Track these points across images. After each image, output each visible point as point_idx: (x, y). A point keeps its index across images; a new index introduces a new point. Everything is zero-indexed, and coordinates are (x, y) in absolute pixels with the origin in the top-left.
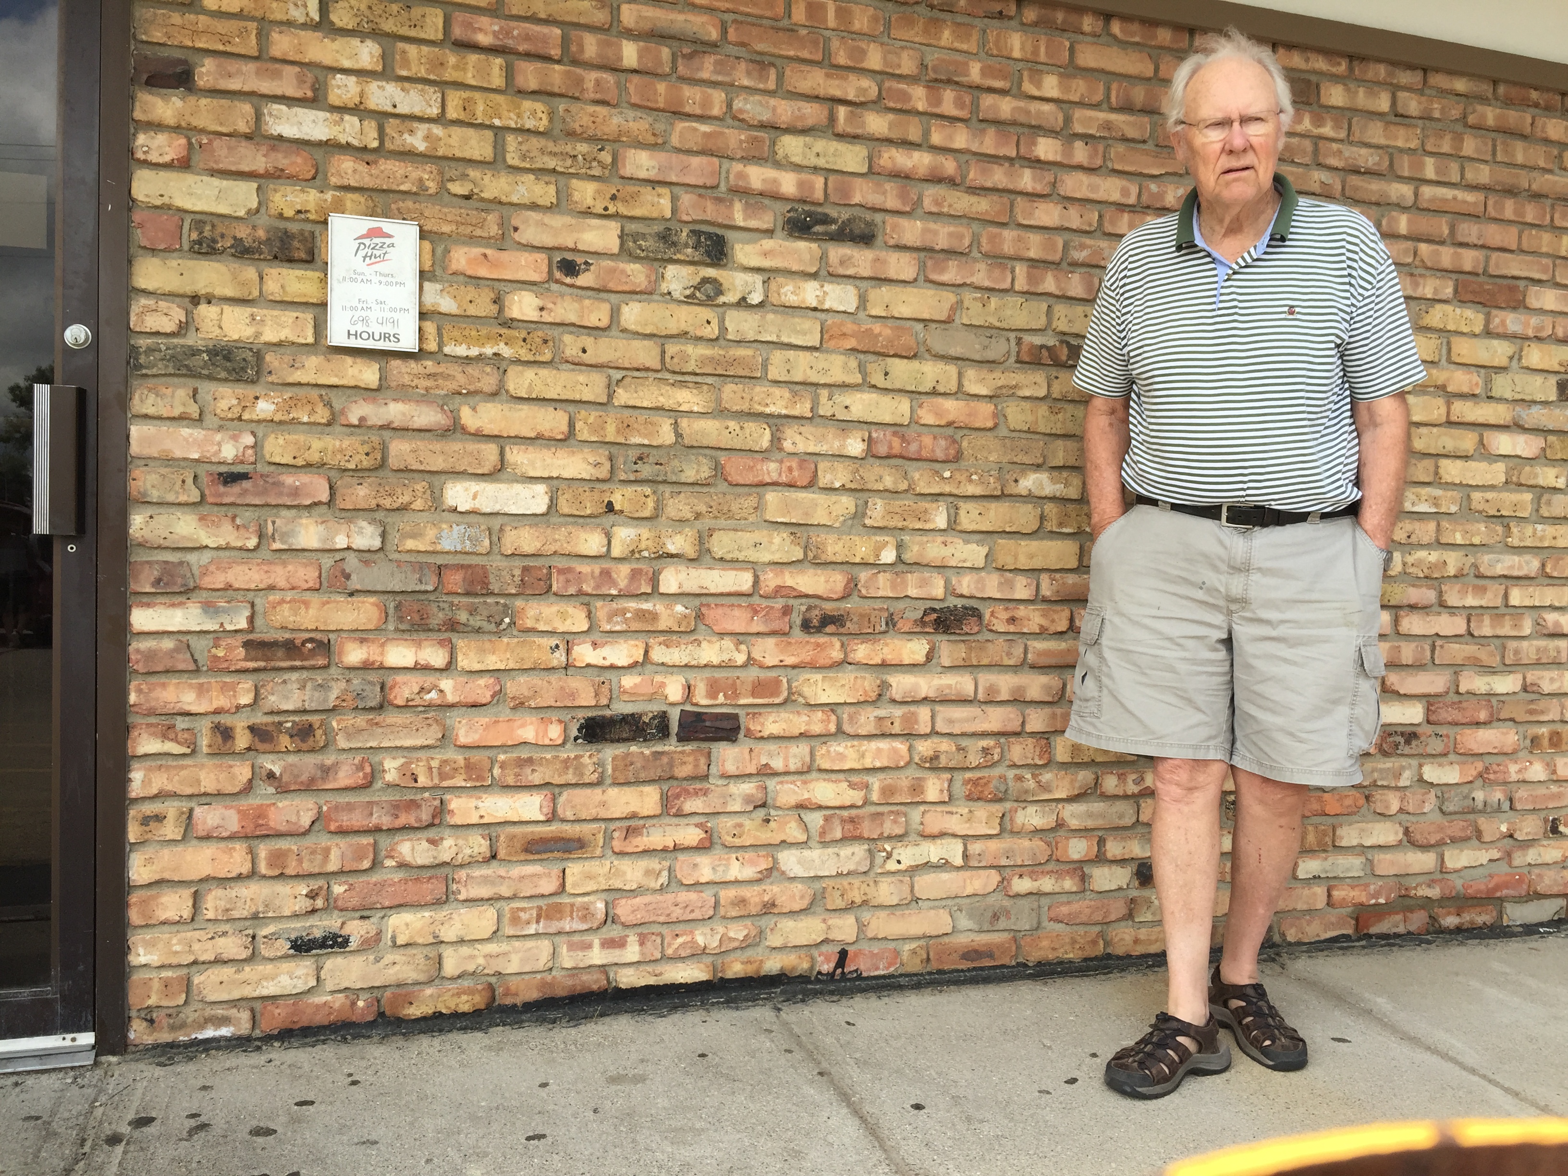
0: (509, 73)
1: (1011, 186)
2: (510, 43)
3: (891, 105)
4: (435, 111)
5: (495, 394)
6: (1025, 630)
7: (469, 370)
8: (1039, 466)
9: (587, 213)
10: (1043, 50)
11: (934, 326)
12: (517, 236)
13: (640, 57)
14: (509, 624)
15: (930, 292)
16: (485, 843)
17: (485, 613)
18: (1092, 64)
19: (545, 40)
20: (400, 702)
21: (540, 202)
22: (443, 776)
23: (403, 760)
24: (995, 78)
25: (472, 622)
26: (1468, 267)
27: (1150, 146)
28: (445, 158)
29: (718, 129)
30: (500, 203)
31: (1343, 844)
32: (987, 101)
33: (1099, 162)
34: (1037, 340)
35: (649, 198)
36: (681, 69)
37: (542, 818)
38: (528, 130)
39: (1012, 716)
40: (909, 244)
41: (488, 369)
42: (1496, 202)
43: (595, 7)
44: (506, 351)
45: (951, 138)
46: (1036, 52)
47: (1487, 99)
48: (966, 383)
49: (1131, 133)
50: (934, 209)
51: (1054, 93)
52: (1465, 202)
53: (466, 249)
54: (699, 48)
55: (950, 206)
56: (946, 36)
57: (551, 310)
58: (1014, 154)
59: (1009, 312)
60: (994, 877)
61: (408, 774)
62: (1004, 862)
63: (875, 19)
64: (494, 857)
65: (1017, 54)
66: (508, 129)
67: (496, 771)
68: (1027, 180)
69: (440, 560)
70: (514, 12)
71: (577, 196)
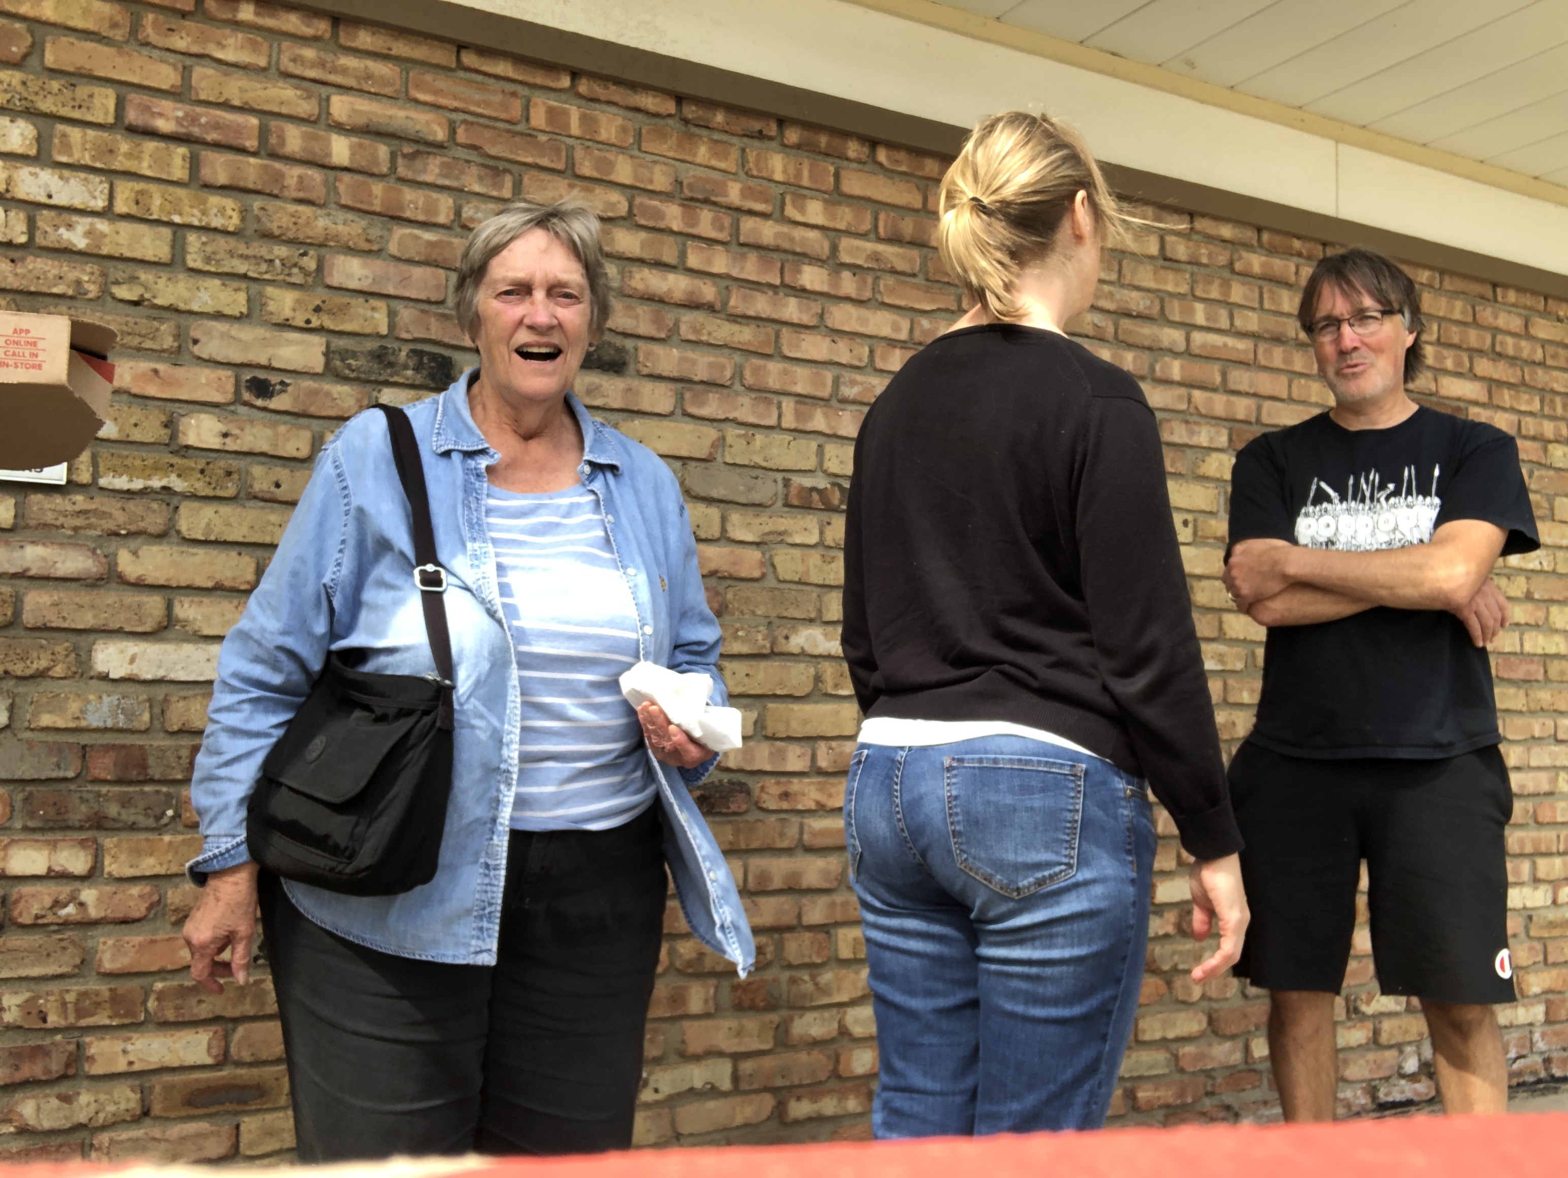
0: (194, 164)
1: (775, 316)
2: (196, 131)
3: (642, 222)
4: (100, 204)
5: (161, 537)
6: (800, 807)
7: (131, 506)
8: (811, 621)
9: (285, 325)
10: (806, 173)
11: (693, 464)
12: (196, 349)
13: (353, 154)
14: (173, 818)
15: (689, 427)
16: (135, 1097)
17: (142, 804)
18: (857, 191)
19: (239, 130)
20: (26, 919)
21: (227, 311)
22: (80, 1013)
23: (27, 995)
24: (756, 200)
25: (124, 816)
26: (1241, 416)
27: (920, 280)
28: (110, 257)
29: (445, 238)
30: (177, 311)
31: (1147, 1037)
32: (748, 224)
33: (867, 294)
34: (808, 482)
35: (361, 311)
36: (402, 171)
37: (209, 1061)
38: (215, 230)
39: (786, 907)
40: (665, 374)
41: (155, 506)
42: (1265, 351)
43: (301, 97)
44: (179, 485)
45: (709, 261)
46: (799, 174)
47: (1252, 246)
48: (729, 528)
49: (901, 266)
50: (692, 337)
51: (819, 220)
52: (1237, 350)
53: (132, 364)
54: (422, 148)
55: (709, 334)
56: (703, 153)
57: (237, 437)
58: (777, 282)
59: (775, 451)
60: (768, 1102)
61: (35, 1012)
62: (779, 1082)
63: (624, 130)
64: (146, 1113)
65: (779, 176)
66: (190, 227)
67: (152, 1004)
68: (792, 310)
69: (85, 739)
70: (203, 96)
71: (272, 307)
